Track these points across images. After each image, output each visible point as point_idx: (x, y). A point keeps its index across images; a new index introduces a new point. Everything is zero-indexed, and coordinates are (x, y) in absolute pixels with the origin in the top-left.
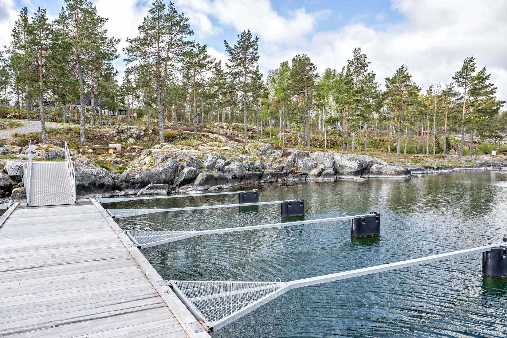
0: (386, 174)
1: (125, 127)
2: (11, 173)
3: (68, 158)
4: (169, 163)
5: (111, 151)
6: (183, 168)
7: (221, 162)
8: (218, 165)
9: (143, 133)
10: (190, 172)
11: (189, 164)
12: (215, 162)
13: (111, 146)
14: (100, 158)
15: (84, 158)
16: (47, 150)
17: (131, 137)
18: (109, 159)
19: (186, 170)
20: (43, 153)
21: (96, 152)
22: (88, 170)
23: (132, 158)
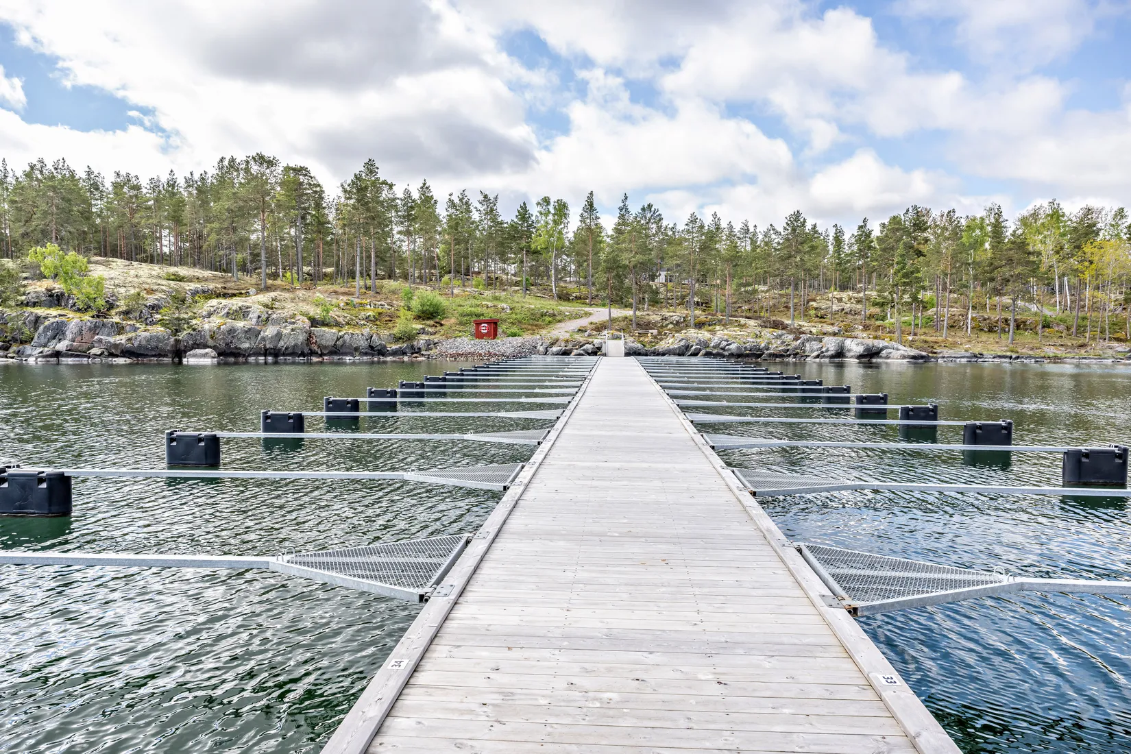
0: (893, 358)
1: (669, 314)
2: (596, 346)
3: (623, 338)
4: (682, 343)
5: (649, 335)
6: (692, 346)
7: (724, 343)
8: (721, 346)
9: (682, 320)
10: (695, 349)
11: (697, 344)
12: (720, 344)
13: (651, 331)
14: (641, 339)
15: (632, 339)
16: (612, 334)
17: (672, 323)
18: (646, 340)
19: (694, 347)
20: (610, 335)
21: (641, 335)
22: (632, 345)
23: (661, 340)
